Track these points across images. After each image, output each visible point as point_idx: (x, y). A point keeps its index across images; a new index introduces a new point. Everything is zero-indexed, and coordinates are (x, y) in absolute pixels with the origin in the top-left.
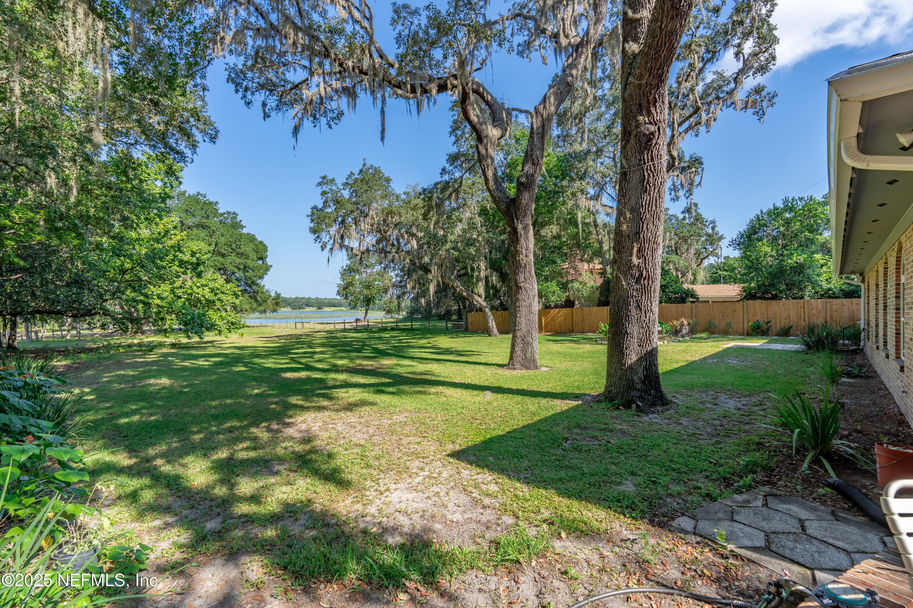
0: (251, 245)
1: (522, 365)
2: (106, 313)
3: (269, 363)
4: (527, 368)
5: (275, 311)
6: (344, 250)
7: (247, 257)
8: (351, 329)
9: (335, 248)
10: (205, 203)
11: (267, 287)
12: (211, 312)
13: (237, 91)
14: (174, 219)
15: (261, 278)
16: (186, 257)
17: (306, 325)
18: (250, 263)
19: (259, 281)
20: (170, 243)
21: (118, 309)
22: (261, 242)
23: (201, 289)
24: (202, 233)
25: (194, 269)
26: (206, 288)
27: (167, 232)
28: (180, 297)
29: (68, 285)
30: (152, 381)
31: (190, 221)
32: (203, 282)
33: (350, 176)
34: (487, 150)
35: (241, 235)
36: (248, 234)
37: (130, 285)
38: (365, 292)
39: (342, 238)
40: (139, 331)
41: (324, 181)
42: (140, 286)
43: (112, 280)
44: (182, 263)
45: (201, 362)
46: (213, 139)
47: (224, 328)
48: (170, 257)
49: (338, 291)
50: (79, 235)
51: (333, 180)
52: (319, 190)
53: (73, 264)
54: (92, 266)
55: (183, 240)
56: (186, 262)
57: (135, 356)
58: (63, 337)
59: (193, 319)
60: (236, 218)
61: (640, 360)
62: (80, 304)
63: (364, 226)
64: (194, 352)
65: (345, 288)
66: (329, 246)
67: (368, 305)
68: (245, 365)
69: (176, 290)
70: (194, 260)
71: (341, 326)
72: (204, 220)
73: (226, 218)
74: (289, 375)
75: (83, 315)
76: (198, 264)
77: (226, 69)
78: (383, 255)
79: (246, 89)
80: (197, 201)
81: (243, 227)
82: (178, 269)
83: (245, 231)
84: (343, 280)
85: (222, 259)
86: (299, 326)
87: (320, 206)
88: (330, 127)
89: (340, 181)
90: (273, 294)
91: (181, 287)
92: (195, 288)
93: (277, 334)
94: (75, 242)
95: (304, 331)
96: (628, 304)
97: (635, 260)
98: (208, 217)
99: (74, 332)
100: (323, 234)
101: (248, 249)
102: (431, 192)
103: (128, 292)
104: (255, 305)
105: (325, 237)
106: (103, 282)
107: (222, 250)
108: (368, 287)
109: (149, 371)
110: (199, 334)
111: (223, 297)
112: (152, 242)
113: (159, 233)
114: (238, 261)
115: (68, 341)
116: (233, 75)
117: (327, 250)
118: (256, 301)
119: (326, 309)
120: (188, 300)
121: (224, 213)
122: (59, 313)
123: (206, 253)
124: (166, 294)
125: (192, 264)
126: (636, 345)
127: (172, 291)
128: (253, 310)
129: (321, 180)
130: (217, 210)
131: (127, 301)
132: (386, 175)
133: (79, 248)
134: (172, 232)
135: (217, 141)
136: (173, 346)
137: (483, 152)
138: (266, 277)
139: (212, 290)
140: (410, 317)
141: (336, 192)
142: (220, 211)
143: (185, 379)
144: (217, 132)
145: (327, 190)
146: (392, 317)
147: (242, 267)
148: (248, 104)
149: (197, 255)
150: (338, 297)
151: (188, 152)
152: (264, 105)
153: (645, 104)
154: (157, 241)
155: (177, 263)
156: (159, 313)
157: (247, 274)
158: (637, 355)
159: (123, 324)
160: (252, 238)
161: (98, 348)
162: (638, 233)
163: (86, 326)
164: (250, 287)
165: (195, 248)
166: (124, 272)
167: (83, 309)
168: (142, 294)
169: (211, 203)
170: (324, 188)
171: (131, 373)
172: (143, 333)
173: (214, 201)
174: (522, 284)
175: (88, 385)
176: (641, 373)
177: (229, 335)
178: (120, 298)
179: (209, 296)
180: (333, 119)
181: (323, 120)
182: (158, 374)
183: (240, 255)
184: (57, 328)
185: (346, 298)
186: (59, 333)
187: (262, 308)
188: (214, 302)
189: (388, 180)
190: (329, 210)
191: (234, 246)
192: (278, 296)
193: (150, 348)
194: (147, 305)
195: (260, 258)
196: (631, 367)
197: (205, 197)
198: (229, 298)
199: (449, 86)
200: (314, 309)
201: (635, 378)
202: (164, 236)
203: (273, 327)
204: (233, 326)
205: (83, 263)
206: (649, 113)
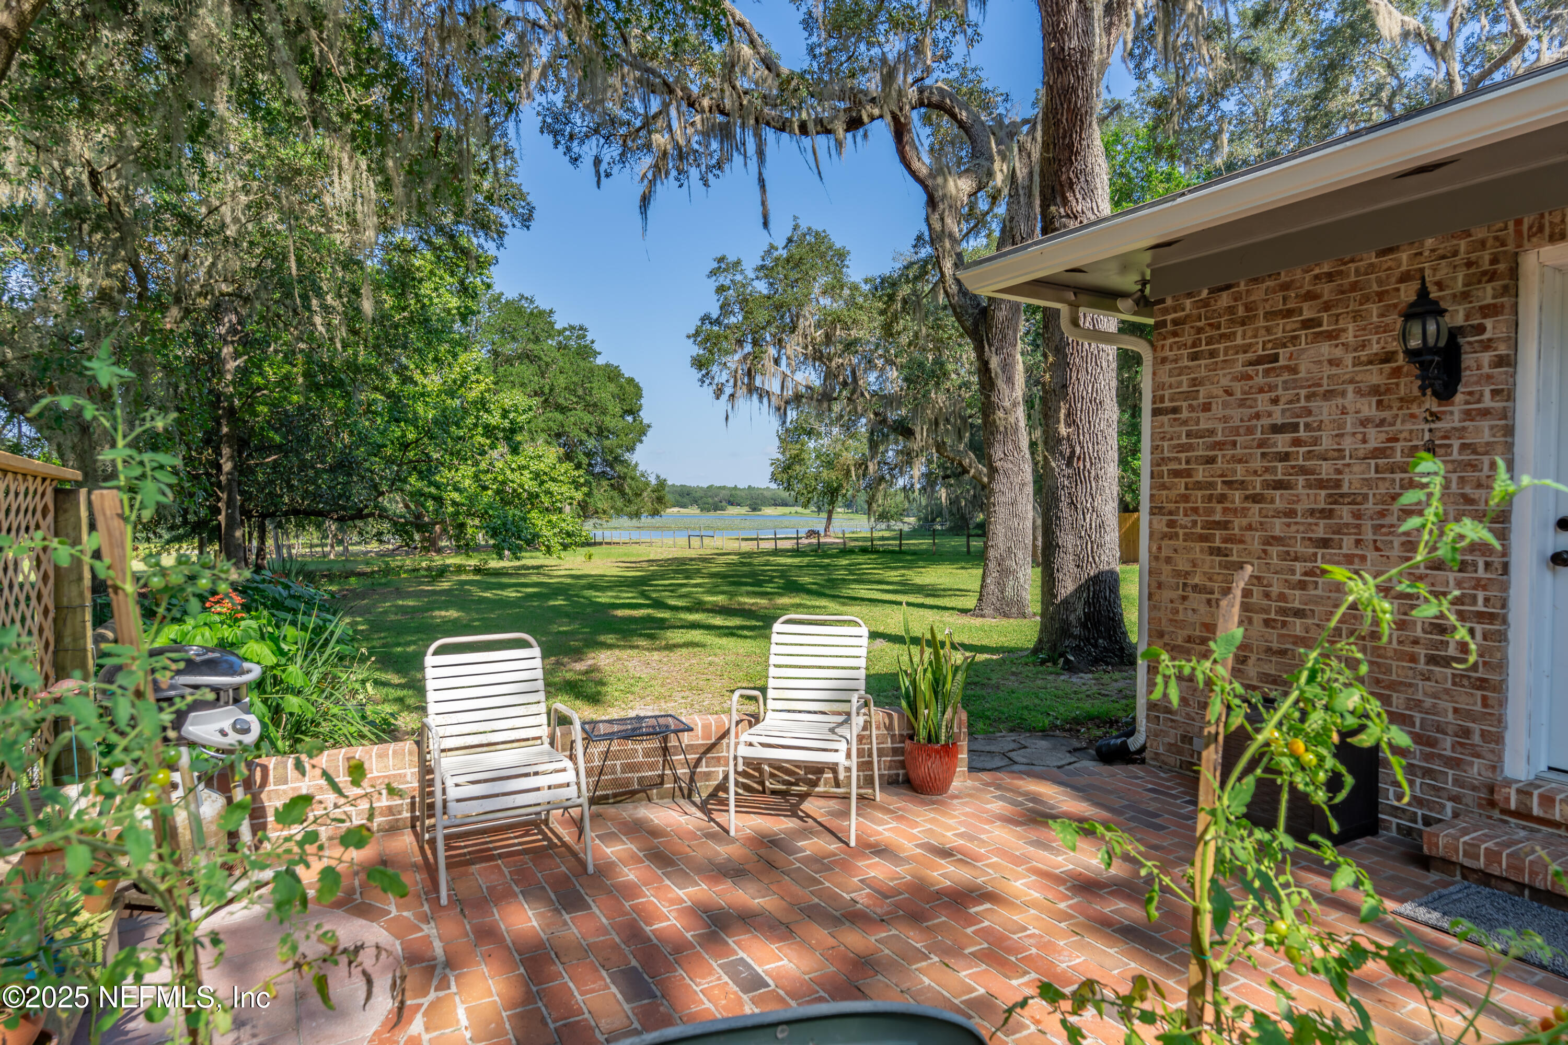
0: (612, 387)
1: (996, 610)
2: (383, 514)
3: (604, 598)
4: (1006, 615)
5: (655, 513)
6: (755, 397)
7: (604, 412)
8: (788, 551)
9: (739, 393)
10: (532, 313)
11: (641, 468)
12: (534, 514)
13: (557, 144)
14: (478, 354)
15: (631, 449)
16: (494, 419)
17: (706, 541)
18: (610, 422)
19: (627, 456)
20: (473, 395)
21: (400, 508)
22: (631, 381)
23: (517, 474)
24: (524, 370)
25: (508, 439)
26: (526, 472)
27: (465, 378)
28: (485, 488)
29: (332, 470)
30: (437, 613)
31: (509, 348)
32: (521, 461)
33: (768, 252)
34: (942, 219)
35: (591, 371)
36: (608, 365)
37: (415, 468)
38: (825, 474)
39: (749, 373)
40: (431, 545)
41: (722, 266)
42: (429, 470)
43: (390, 461)
44: (489, 431)
45: (511, 594)
46: (526, 221)
47: (555, 542)
48: (470, 421)
49: (773, 474)
50: (347, 396)
51: (738, 263)
52: (712, 284)
53: (338, 435)
54: (363, 439)
55: (488, 390)
56: (495, 428)
57: (422, 583)
58: (325, 555)
59: (504, 524)
60: (584, 337)
61: (1079, 590)
62: (348, 498)
63: (794, 346)
64: (505, 580)
65: (787, 468)
66: (728, 390)
67: (832, 502)
68: (568, 598)
69: (482, 476)
70: (506, 424)
71: (768, 545)
72: (531, 346)
73: (568, 338)
74: (620, 613)
75: (352, 518)
76: (513, 431)
77: (538, 114)
78: (825, 405)
79: (572, 137)
80: (520, 311)
81: (596, 354)
82: (482, 440)
83: (600, 361)
84: (783, 453)
85: (560, 417)
86: (695, 542)
87: (715, 314)
88: (706, 184)
89: (750, 265)
90: (653, 481)
91: (487, 471)
92: (508, 472)
93: (652, 557)
94: (341, 404)
95: (702, 552)
96: (1058, 500)
97: (1063, 430)
98: (537, 340)
99: (340, 549)
100: (715, 369)
101: (604, 393)
102: (894, 284)
103: (412, 480)
104: (619, 503)
105: (722, 376)
106: (377, 464)
107: (561, 401)
108: (829, 465)
109: (434, 602)
110: (516, 552)
111: (551, 486)
112: (443, 397)
113: (455, 381)
114: (588, 418)
115: (331, 561)
116: (549, 120)
117: (724, 397)
118: (623, 493)
119: (768, 511)
120: (498, 492)
121: (565, 329)
122: (320, 513)
123: (524, 411)
124: (467, 482)
125: (504, 430)
126: (1072, 565)
127: (476, 477)
128: (619, 512)
129: (716, 265)
130: (552, 324)
131: (411, 494)
132: (838, 245)
133: (348, 412)
134: (473, 378)
135: (532, 223)
136: (478, 570)
137: (937, 226)
138: (639, 447)
139: (536, 475)
140: (926, 527)
141: (743, 286)
142: (558, 326)
143: (478, 611)
144: (531, 210)
145: (727, 282)
146: (889, 528)
147: (593, 430)
148: (575, 160)
149: (511, 416)
150: (773, 486)
151: (491, 247)
152: (597, 161)
153: (1058, 187)
154: (452, 394)
155: (480, 430)
156: (457, 514)
157: (607, 443)
158: (1074, 581)
159: (406, 532)
160: (612, 374)
161: (373, 572)
162: (1065, 386)
163: (355, 538)
164: (612, 468)
165: (507, 403)
166: (405, 446)
167: (351, 508)
168: (431, 483)
169: (541, 313)
170: (725, 280)
171: (411, 603)
172: (439, 551)
173: (548, 309)
174: (998, 464)
175: (360, 615)
176: (1080, 609)
177: (563, 554)
178: (402, 490)
179: (531, 485)
180: (709, 168)
181: (694, 173)
182: (446, 606)
183: (591, 407)
184: (315, 541)
185: (788, 488)
186: (319, 549)
187: (633, 508)
188: (537, 496)
189: (842, 255)
190: (733, 320)
191: (580, 392)
192: (662, 484)
193: (442, 572)
194: (439, 500)
195: (630, 412)
196: (1065, 602)
197: (532, 302)
198: (564, 489)
199: (865, 118)
200: (743, 510)
201: (1072, 617)
202: (461, 386)
203: (651, 544)
204: (570, 541)
205: (351, 434)
206: (1065, 202)
